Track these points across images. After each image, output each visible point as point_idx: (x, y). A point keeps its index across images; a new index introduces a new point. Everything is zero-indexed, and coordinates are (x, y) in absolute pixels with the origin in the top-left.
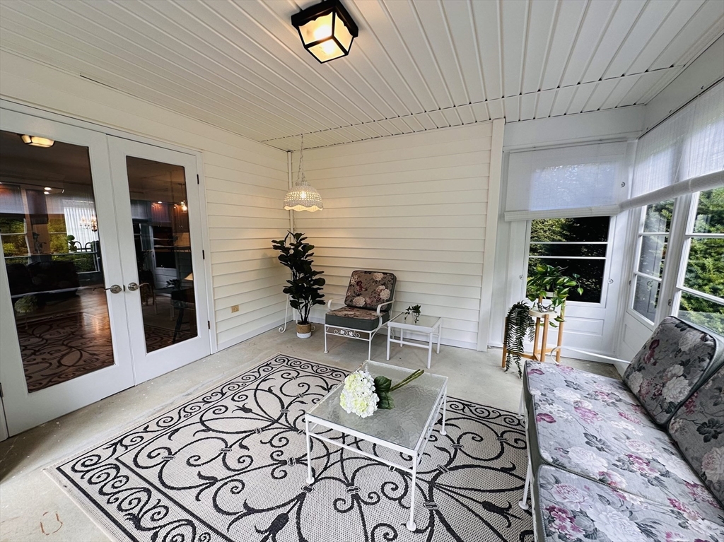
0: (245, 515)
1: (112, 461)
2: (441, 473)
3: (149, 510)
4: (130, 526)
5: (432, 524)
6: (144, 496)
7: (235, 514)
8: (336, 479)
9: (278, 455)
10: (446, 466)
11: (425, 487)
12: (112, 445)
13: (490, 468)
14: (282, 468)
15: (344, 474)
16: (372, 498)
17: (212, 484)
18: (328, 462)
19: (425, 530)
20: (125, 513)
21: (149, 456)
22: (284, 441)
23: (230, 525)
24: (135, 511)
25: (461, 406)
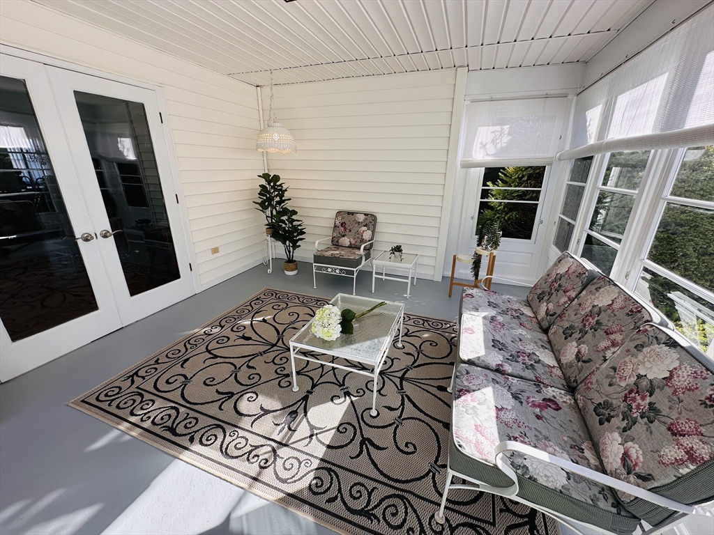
0: (263, 415)
1: (133, 389)
2: (408, 370)
3: (181, 422)
4: (168, 435)
5: (403, 404)
6: (173, 412)
7: (255, 415)
8: (330, 383)
9: (281, 371)
10: (412, 365)
11: (397, 381)
12: (129, 377)
13: (442, 364)
14: (286, 379)
15: (337, 379)
16: (359, 392)
17: (230, 398)
18: (323, 371)
19: (398, 408)
20: (160, 427)
21: (167, 382)
22: (285, 360)
23: (253, 423)
24: (169, 424)
25: (422, 322)
